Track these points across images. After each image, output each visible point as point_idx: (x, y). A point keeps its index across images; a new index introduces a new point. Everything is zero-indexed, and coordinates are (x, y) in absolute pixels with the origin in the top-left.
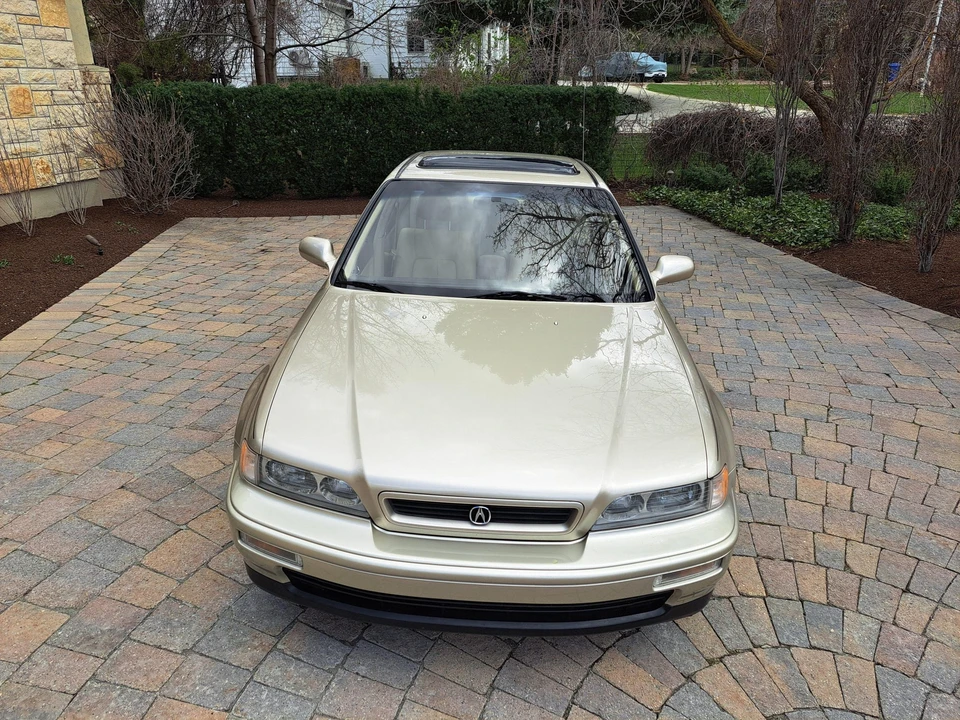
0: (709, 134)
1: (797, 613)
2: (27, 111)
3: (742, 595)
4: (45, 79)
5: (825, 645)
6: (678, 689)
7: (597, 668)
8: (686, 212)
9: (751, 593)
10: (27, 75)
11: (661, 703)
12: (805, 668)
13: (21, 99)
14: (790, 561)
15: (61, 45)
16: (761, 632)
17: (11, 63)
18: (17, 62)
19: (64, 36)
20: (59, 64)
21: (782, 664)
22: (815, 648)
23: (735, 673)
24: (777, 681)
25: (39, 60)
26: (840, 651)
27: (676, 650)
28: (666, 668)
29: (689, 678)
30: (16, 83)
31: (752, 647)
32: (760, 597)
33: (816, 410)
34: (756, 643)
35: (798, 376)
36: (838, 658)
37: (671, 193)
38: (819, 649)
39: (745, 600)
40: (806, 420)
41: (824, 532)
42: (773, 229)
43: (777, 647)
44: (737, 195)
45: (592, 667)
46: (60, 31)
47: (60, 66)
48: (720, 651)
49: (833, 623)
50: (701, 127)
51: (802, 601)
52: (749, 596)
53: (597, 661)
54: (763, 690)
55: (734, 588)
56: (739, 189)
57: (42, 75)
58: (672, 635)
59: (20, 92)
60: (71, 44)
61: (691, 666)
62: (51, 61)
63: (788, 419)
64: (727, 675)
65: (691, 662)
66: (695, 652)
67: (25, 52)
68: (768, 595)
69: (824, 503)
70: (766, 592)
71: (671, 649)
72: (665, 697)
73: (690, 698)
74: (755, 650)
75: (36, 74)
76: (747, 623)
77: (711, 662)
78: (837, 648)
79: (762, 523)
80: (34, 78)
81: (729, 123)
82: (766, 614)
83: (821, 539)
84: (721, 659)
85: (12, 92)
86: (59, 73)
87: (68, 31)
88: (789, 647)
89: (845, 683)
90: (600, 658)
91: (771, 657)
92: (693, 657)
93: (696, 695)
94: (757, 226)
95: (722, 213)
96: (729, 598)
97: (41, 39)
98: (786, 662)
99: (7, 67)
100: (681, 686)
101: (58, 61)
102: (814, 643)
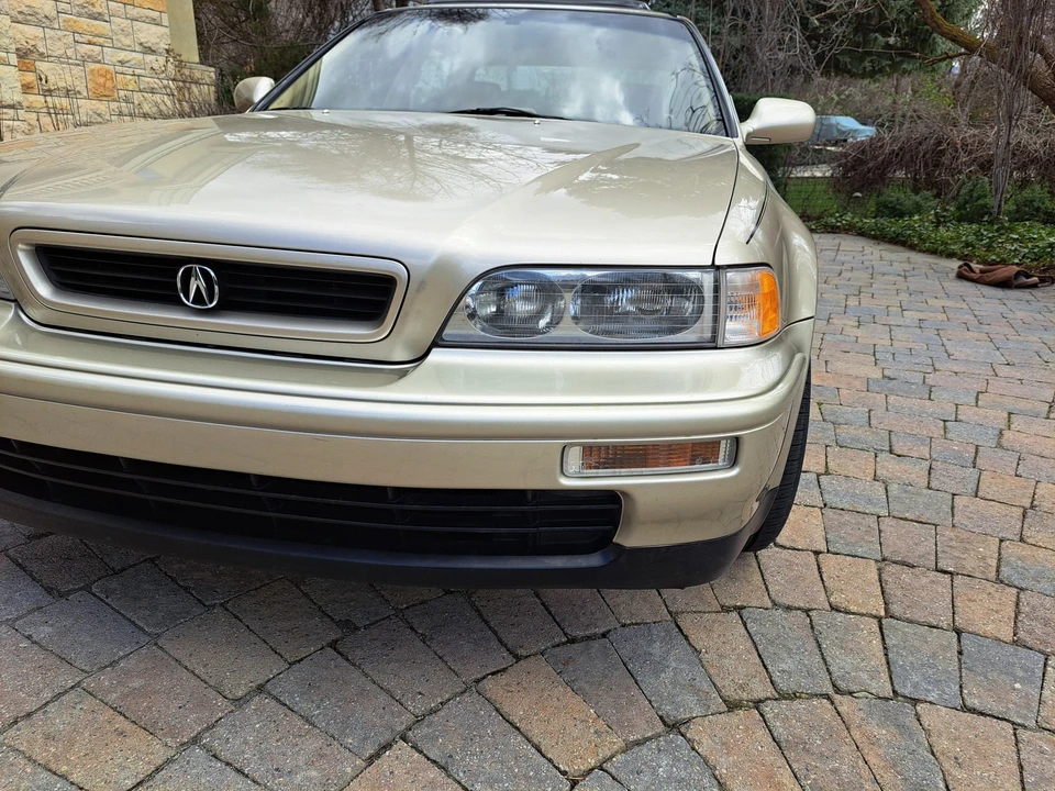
0: (912, 156)
1: (945, 648)
2: (107, 93)
3: (835, 608)
4: (132, 62)
5: (997, 709)
6: (638, 743)
7: (488, 684)
8: (874, 238)
9: (853, 608)
10: (112, 56)
11: (592, 762)
12: (942, 744)
13: (102, 80)
14: (945, 572)
15: (154, 28)
16: (857, 669)
17: (95, 40)
18: (101, 40)
19: (159, 20)
20: (150, 48)
21: (892, 729)
22: (973, 711)
23: (780, 731)
24: (872, 760)
25: (127, 41)
26: (1032, 724)
27: (666, 676)
28: (631, 702)
29: (674, 726)
30: (99, 62)
31: (831, 691)
32: (875, 617)
33: (1028, 405)
34: (842, 685)
35: (1004, 371)
36: (1024, 735)
37: (856, 219)
38: (982, 714)
39: (840, 617)
40: (1010, 414)
41: (1022, 540)
42: (989, 247)
43: (887, 699)
44: (944, 216)
45: (478, 681)
46: (155, 15)
47: (150, 50)
48: (761, 689)
49: (1020, 674)
50: (901, 149)
51: (959, 632)
52: (847, 612)
53: (493, 674)
54: (835, 771)
55: (822, 597)
56: (946, 210)
57: (129, 57)
58: (668, 652)
59: (103, 72)
60: (167, 30)
61: (689, 705)
62: (141, 44)
63: (981, 411)
64: (761, 732)
65: (691, 700)
66: (706, 686)
67: (112, 31)
68: (889, 615)
69: (1028, 505)
70: (886, 610)
71: (656, 674)
72: (605, 752)
73: (663, 763)
74: (837, 698)
75: (123, 55)
76: (832, 652)
77: (732, 706)
78: (1025, 717)
79: (906, 519)
80: (120, 59)
81: (939, 143)
82: (877, 642)
83: (1013, 550)
84: (757, 704)
85: (92, 71)
86: (149, 58)
87: (165, 16)
88: (915, 701)
89: (1035, 784)
90: (504, 670)
91: (870, 714)
92: (697, 692)
93: (676, 759)
94: (967, 245)
95: (921, 235)
96: (807, 611)
97: (132, 20)
98: (901, 727)
99: (90, 43)
100: (649, 739)
101: (149, 45)
102: (972, 702)
